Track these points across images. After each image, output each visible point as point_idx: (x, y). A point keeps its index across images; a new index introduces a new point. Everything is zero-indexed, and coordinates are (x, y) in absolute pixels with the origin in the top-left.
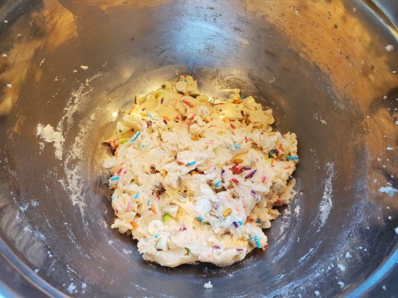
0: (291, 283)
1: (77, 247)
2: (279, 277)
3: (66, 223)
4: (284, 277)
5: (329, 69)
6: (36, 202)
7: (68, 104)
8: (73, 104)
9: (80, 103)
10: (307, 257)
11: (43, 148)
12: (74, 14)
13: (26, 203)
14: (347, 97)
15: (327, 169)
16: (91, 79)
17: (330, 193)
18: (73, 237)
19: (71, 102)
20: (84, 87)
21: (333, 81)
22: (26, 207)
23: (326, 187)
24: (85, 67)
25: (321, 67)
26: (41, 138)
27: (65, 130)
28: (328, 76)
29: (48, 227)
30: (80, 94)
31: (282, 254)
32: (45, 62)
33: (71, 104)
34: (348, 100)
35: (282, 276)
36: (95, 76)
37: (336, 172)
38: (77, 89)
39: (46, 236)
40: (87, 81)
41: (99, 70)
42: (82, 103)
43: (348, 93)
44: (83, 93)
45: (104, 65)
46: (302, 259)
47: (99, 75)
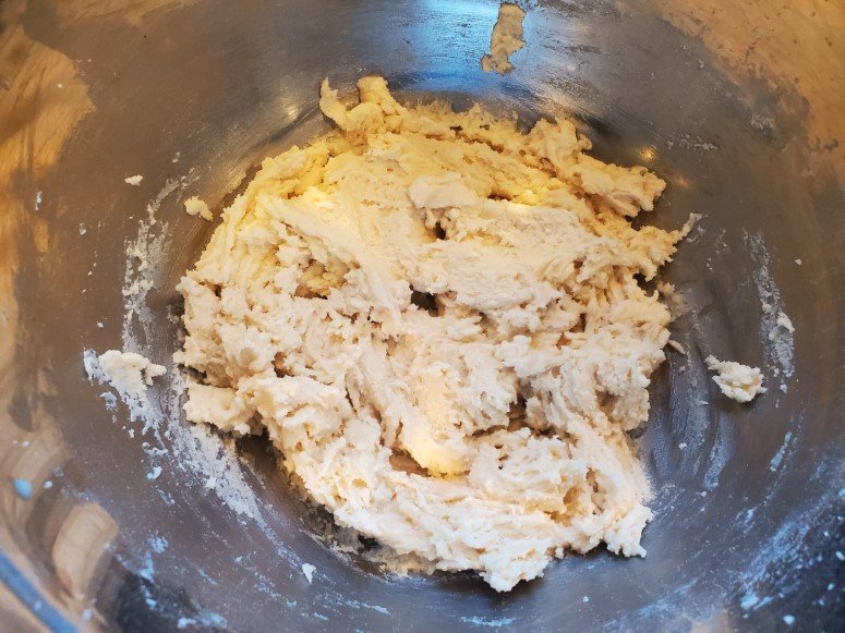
0: (787, 527)
1: (289, 604)
2: (743, 518)
3: (239, 559)
4: (755, 513)
5: (697, 21)
6: (159, 540)
7: (127, 280)
8: (137, 275)
9: (152, 268)
10: (785, 456)
11: (114, 405)
12: (73, 57)
13: (143, 553)
14: (758, 74)
15: (749, 248)
16: (157, 204)
17: (776, 298)
18: (267, 585)
19: (132, 272)
20: (147, 227)
21: (714, 48)
22: (150, 563)
23: (760, 288)
24: (135, 180)
25: (676, 23)
26: (101, 382)
27: (142, 341)
28: (699, 39)
29: (212, 588)
30: (144, 245)
31: (718, 462)
32: (43, 197)
33: (133, 277)
34: (763, 81)
35: (750, 513)
36: (164, 194)
37: (776, 249)
38: (134, 237)
39: (221, 612)
40: (150, 210)
41: (168, 176)
42: (156, 267)
43: (758, 66)
44: (150, 241)
45: (175, 161)
46: (776, 461)
47: (172, 188)
